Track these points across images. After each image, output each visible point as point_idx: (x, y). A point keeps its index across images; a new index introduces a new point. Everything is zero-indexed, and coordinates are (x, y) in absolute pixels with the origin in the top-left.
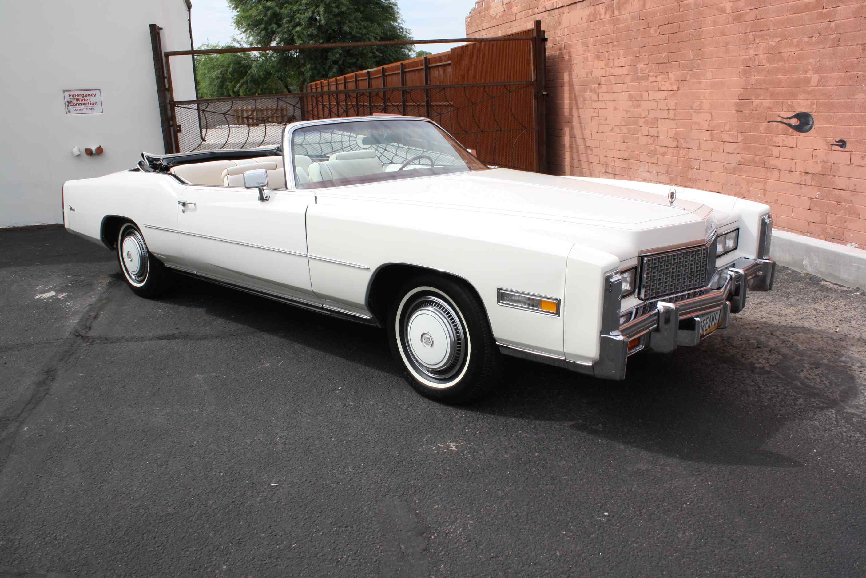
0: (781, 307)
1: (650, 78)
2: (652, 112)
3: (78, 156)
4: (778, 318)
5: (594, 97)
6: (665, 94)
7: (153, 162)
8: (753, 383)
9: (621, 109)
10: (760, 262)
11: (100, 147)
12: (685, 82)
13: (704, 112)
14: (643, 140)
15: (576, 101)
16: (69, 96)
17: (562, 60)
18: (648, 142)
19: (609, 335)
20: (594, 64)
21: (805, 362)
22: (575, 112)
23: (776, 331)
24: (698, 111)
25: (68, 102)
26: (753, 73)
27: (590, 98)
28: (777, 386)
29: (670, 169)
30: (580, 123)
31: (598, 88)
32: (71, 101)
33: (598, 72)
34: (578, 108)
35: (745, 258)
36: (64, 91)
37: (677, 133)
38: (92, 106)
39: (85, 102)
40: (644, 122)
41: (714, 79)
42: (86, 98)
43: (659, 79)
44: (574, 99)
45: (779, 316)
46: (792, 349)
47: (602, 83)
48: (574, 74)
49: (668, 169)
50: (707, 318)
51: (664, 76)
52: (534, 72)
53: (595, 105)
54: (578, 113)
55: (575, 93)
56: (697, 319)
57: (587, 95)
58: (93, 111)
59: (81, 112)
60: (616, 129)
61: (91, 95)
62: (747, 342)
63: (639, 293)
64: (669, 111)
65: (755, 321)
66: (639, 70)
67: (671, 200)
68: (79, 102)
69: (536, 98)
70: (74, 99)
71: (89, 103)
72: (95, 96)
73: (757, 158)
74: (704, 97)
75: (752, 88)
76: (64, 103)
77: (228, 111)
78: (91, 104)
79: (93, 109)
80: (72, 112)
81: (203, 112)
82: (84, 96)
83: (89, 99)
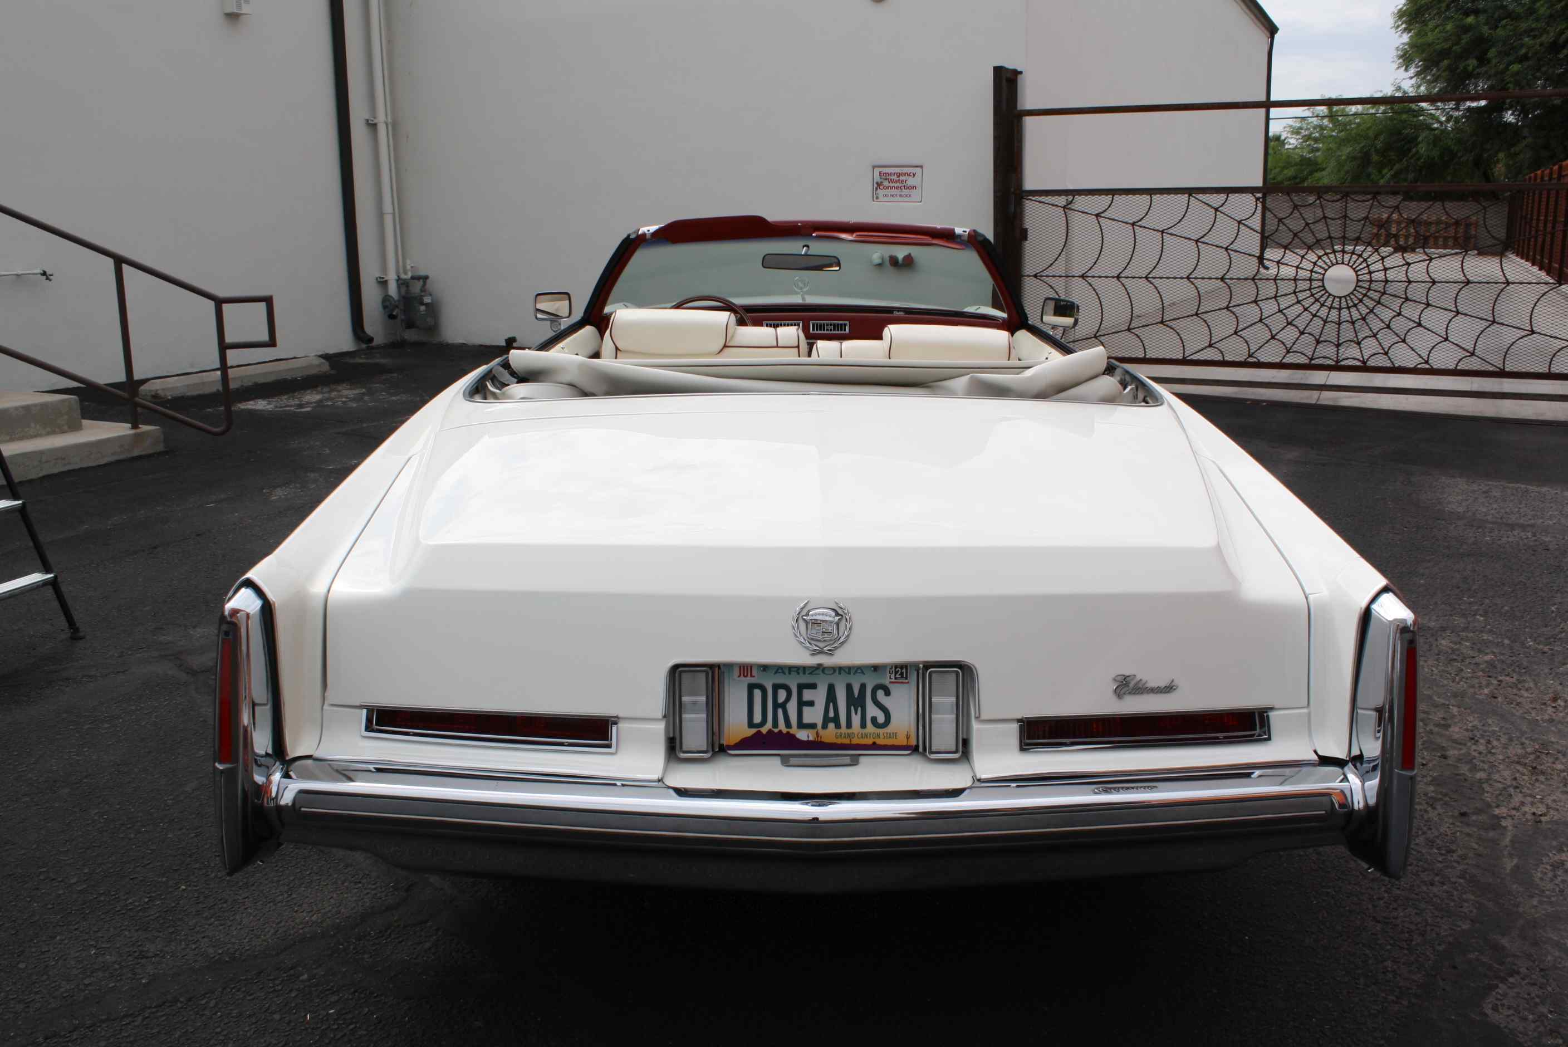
3: (880, 265)
11: (910, 254)
16: (880, 174)
25: (877, 183)
32: (882, 182)
38: (908, 190)
39: (900, 185)
42: (901, 178)
58: (909, 199)
59: (892, 199)
61: (909, 175)
68: (891, 185)
70: (886, 179)
71: (904, 186)
72: (914, 175)
76: (870, 185)
77: (1105, 211)
78: (908, 188)
79: (910, 196)
80: (881, 198)
81: (1064, 210)
82: (899, 175)
83: (906, 181)
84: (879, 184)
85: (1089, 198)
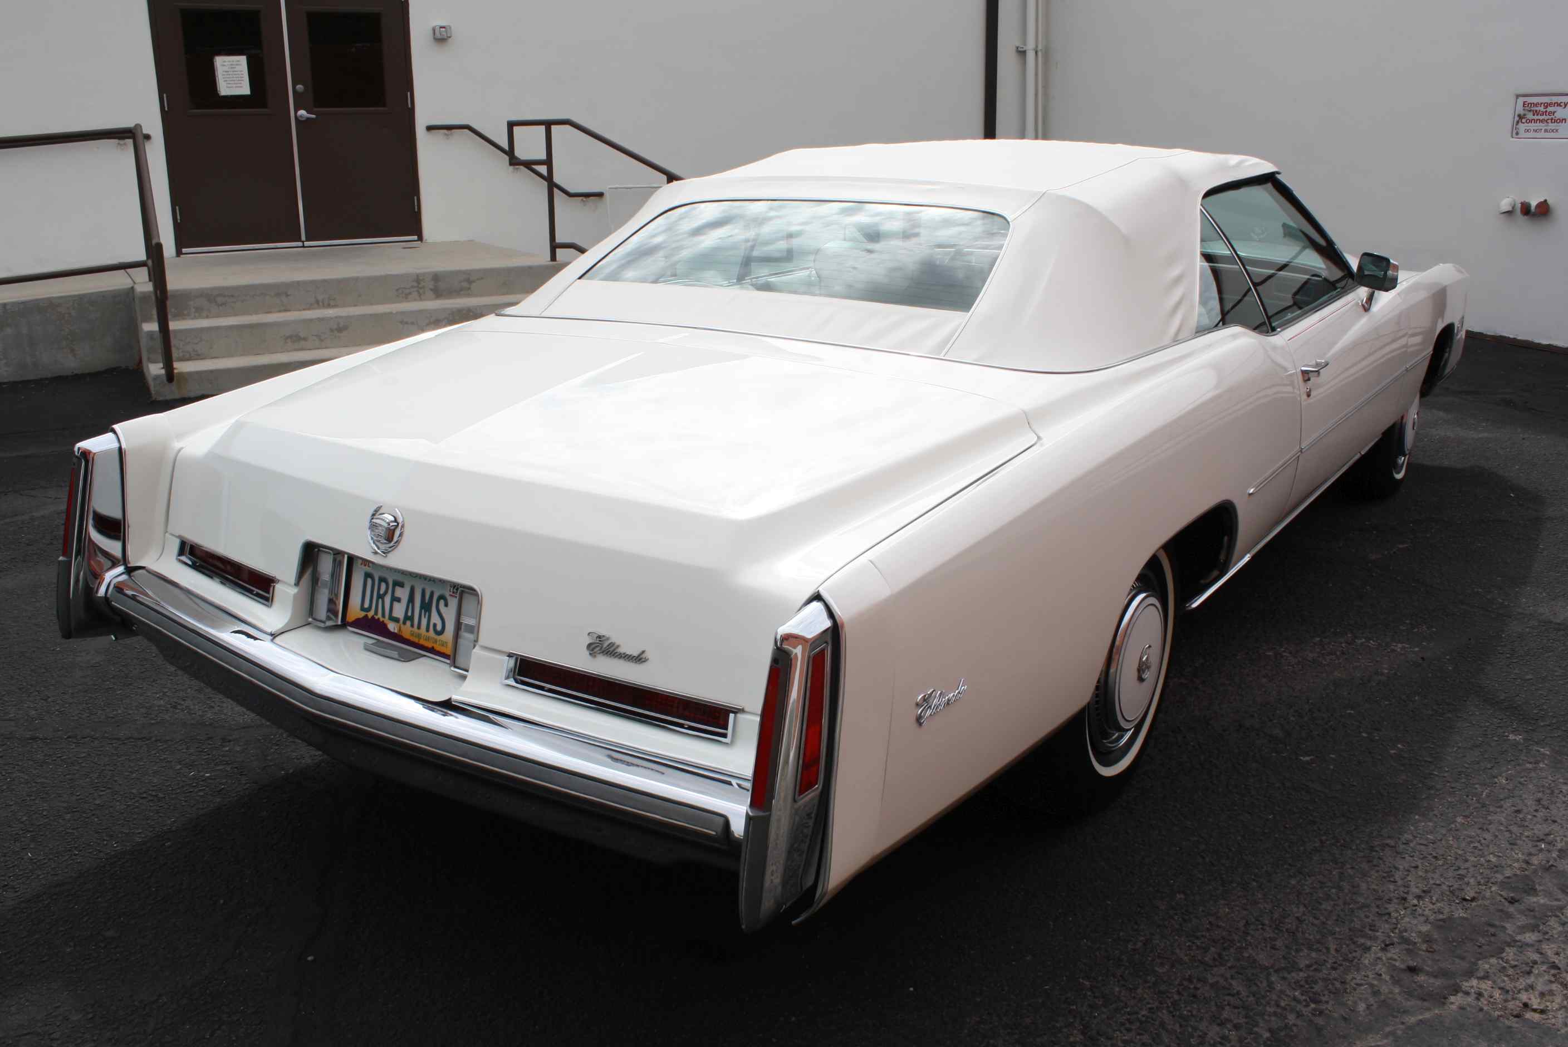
3: (1508, 213)
11: (1546, 201)
16: (1524, 104)
25: (1519, 116)
32: (1525, 115)
38: (1555, 124)
39: (1547, 117)
42: (1549, 109)
58: (1555, 135)
59: (1535, 135)
61: (1559, 105)
68: (1536, 117)
70: (1530, 111)
71: (1552, 119)
76: (1511, 116)
78: (1556, 121)
79: (1557, 131)
80: (1522, 134)
82: (1547, 105)
83: (1554, 112)
84: (1521, 117)
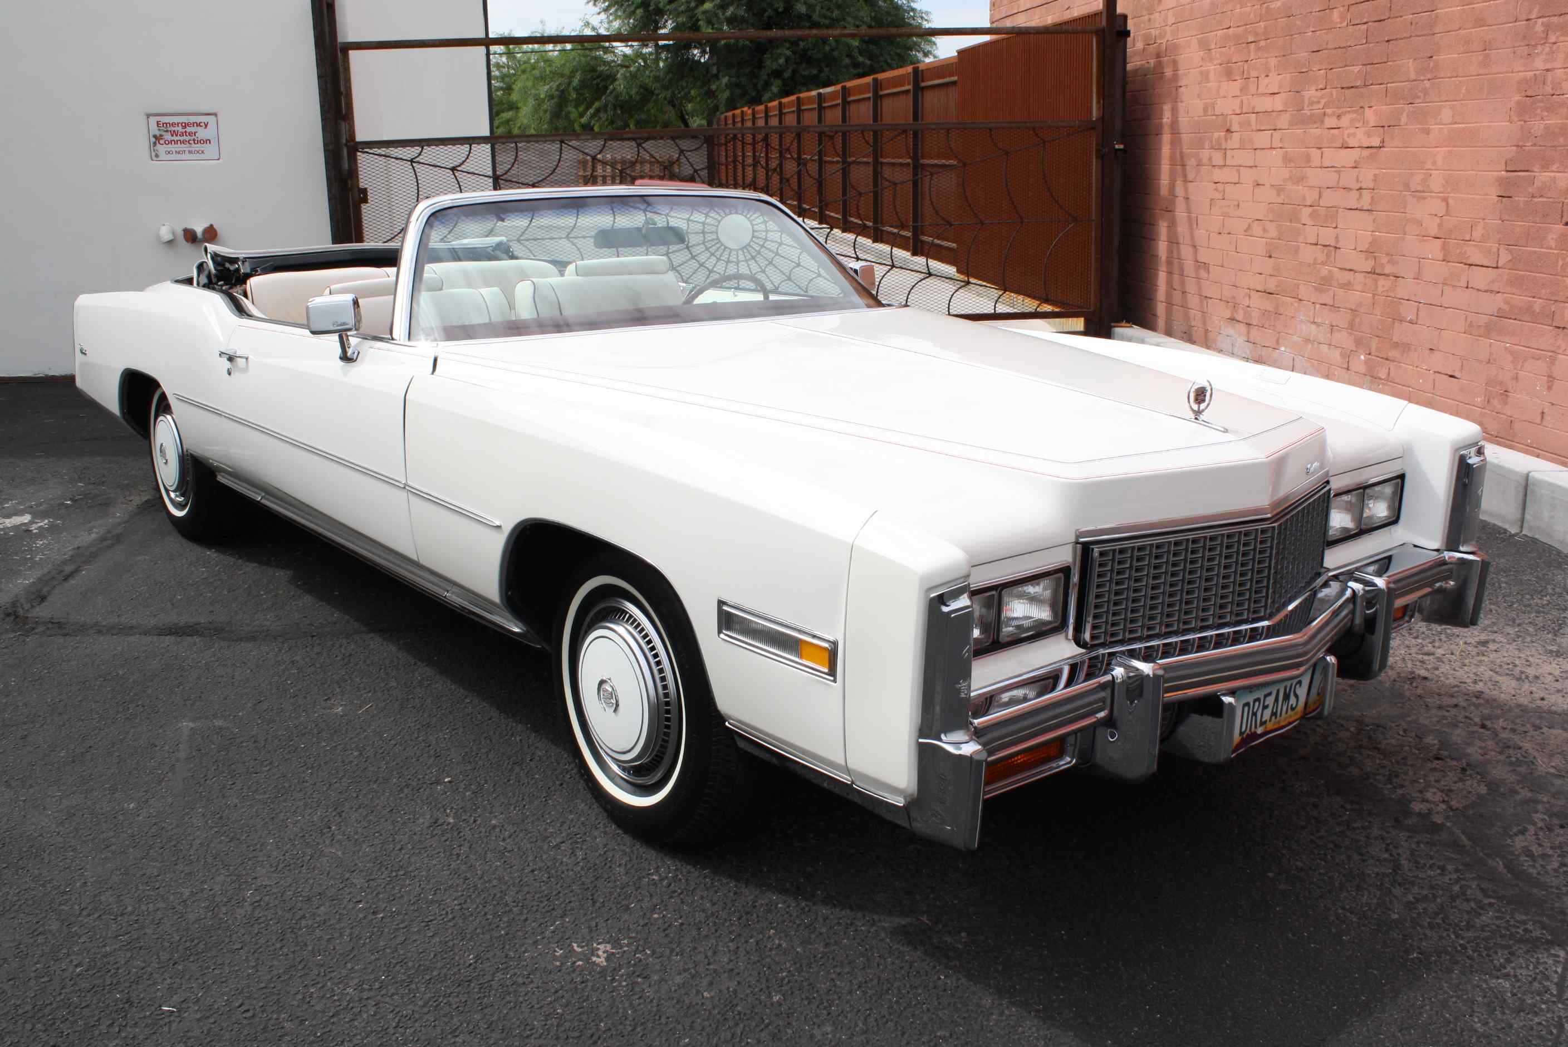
0: (1532, 656)
1: (1326, 119)
2: (1326, 193)
3: (170, 242)
4: (1514, 683)
5: (1217, 158)
6: (1355, 154)
7: (223, 265)
8: (1387, 856)
9: (1268, 185)
10: (1450, 558)
11: (211, 226)
12: (1396, 130)
13: (1431, 197)
14: (1308, 254)
15: (1183, 165)
16: (158, 124)
17: (1162, 78)
18: (1315, 259)
19: (940, 740)
20: (1219, 87)
21: (1540, 807)
22: (1179, 190)
23: (1497, 717)
24: (1420, 194)
25: (155, 136)
26: (1539, 111)
27: (1210, 159)
28: (1443, 869)
29: (1357, 320)
30: (1189, 211)
31: (1226, 140)
32: (161, 135)
33: (1226, 106)
34: (1186, 181)
35: (1415, 546)
36: (148, 116)
37: (1374, 242)
38: (199, 145)
39: (188, 138)
40: (1310, 215)
41: (1455, 123)
42: (188, 129)
43: (1345, 121)
44: (1179, 162)
45: (1519, 679)
46: (1518, 769)
47: (1233, 129)
48: (1181, 107)
49: (1354, 320)
50: (1270, 694)
51: (1354, 116)
52: (1098, 102)
53: (1219, 175)
54: (1186, 190)
55: (1181, 149)
56: (1227, 699)
57: (1205, 154)
58: (202, 156)
59: (179, 156)
60: (1257, 229)
61: (199, 125)
62: (1418, 740)
63: (1078, 629)
64: (1361, 195)
65: (1456, 689)
66: (1306, 103)
67: (1195, 407)
68: (175, 138)
69: (1101, 156)
70: (167, 131)
71: (194, 140)
72: (206, 126)
73: (1538, 305)
74: (1434, 163)
75: (1535, 145)
76: (146, 139)
77: (462, 163)
78: (199, 142)
79: (202, 152)
80: (163, 155)
81: (412, 165)
82: (185, 125)
83: (195, 133)
84: (157, 138)
85: (442, 149)
